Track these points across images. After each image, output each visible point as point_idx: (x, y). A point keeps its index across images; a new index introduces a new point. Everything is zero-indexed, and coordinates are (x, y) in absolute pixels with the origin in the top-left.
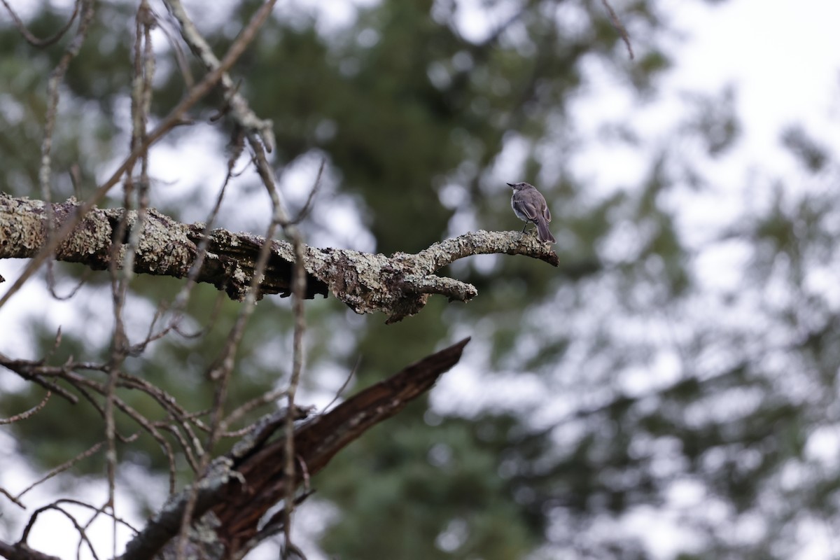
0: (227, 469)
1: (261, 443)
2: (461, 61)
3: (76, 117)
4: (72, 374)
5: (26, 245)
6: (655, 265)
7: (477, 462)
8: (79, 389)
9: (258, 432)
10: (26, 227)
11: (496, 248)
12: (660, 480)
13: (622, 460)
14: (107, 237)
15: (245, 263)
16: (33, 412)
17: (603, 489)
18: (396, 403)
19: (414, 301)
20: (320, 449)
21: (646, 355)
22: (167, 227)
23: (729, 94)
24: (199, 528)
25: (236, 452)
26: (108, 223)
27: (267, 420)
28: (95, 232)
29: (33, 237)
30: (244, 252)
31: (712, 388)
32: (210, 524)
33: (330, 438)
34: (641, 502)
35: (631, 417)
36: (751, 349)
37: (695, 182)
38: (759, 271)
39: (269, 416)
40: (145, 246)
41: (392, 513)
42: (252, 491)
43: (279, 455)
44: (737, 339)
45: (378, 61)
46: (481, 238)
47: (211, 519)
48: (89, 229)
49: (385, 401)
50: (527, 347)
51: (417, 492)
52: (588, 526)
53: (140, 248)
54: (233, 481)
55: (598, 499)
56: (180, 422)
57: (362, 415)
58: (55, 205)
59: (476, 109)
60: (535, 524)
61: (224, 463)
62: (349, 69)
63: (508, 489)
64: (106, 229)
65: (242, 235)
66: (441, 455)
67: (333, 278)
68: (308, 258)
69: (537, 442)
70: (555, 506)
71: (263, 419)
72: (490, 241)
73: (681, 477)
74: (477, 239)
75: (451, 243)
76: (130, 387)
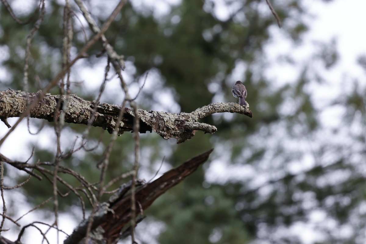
0: (107, 208)
1: (122, 196)
2: (217, 29)
3: (50, 56)
4: (40, 167)
5: (20, 111)
6: (303, 117)
7: (225, 203)
8: (42, 173)
9: (120, 191)
10: (20, 103)
11: (225, 110)
12: (307, 210)
13: (290, 202)
14: (55, 107)
15: (116, 118)
16: (24, 184)
17: (281, 214)
18: (180, 178)
19: (189, 134)
20: (147, 199)
21: (299, 156)
22: (81, 103)
23: (334, 42)
24: (95, 233)
25: (111, 200)
26: (56, 101)
27: (124, 186)
28: (50, 105)
29: (23, 108)
30: (115, 113)
31: (328, 170)
32: (100, 232)
33: (152, 194)
34: (298, 220)
35: (293, 183)
36: (345, 153)
37: (319, 80)
38: (348, 119)
39: (125, 184)
40: (72, 111)
41: (189, 226)
42: (118, 217)
43: (129, 201)
44: (339, 148)
45: (181, 29)
46: (218, 106)
47: (100, 229)
48: (47, 104)
49: (175, 177)
50: (247, 153)
51: (199, 217)
52: (275, 231)
53: (70, 112)
54: (109, 213)
55: (279, 219)
56: (87, 188)
57: (166, 183)
58: (32, 94)
59: (224, 49)
60: (252, 230)
61: (106, 205)
62: (168, 33)
63: (239, 215)
64: (55, 104)
65: (114, 106)
66: (210, 201)
67: (154, 124)
68: (143, 115)
69: (252, 195)
70: (260, 222)
71: (122, 186)
72: (222, 107)
73: (316, 209)
74: (217, 106)
75: (205, 108)
76: (65, 173)
